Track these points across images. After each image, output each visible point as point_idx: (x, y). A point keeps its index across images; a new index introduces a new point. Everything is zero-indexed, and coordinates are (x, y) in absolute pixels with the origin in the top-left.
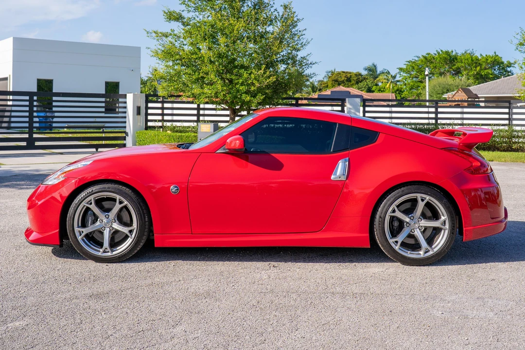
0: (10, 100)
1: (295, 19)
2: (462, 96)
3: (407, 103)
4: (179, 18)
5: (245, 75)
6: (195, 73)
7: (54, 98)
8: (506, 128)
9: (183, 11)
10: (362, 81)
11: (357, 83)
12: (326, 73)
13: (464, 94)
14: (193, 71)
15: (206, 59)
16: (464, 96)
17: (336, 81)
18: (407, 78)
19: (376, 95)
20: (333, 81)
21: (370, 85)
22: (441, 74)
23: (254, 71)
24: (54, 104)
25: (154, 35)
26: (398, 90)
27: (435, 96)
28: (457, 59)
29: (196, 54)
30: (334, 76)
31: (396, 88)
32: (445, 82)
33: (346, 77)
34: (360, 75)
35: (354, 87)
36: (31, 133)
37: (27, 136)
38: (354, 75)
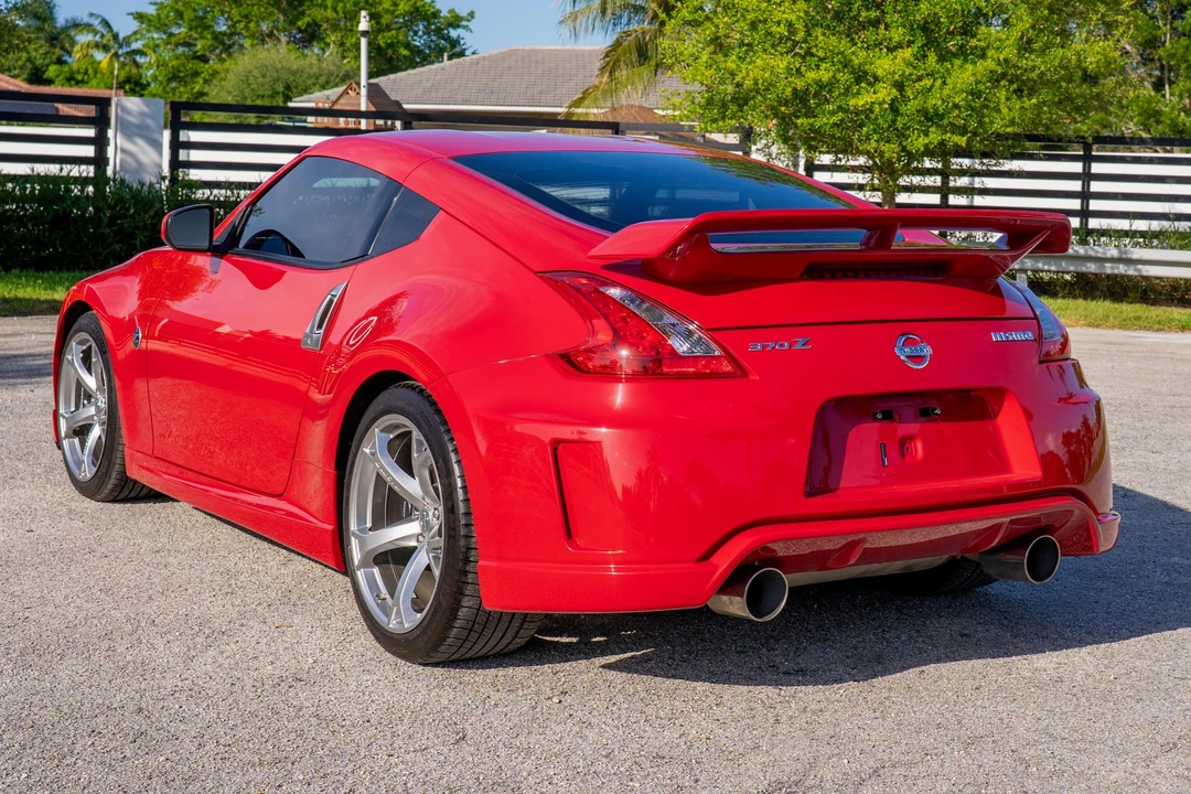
18: (158, 46)
22: (263, 38)
32: (278, 62)
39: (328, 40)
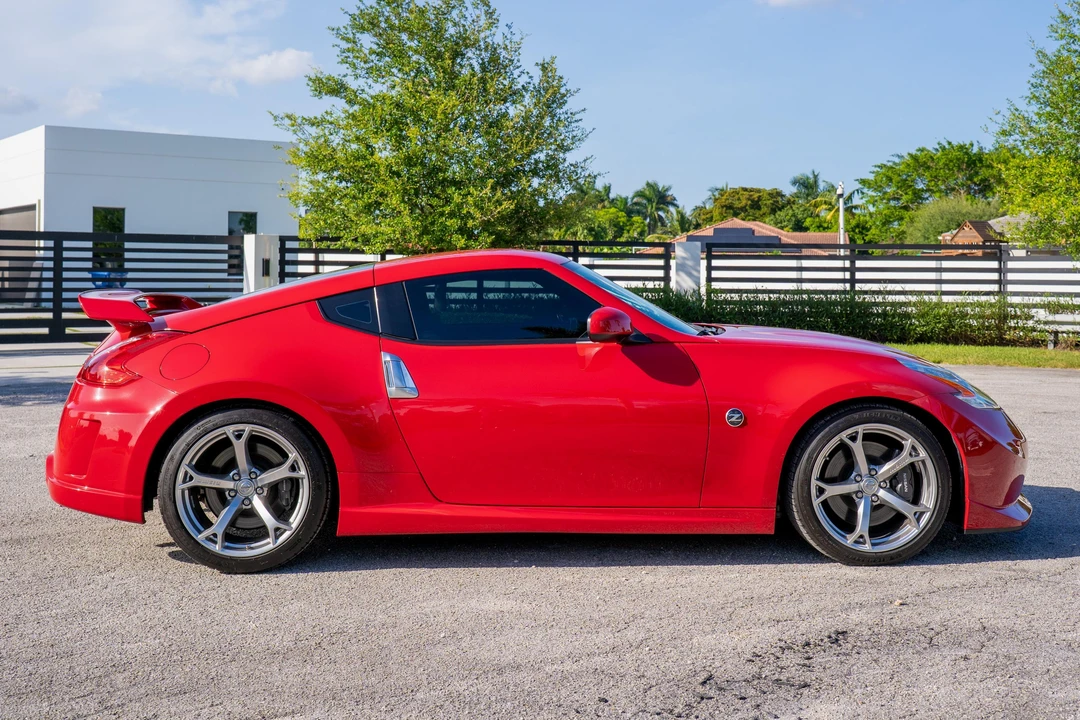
0: (39, 249)
1: (563, 91)
2: (969, 236)
3: (877, 252)
4: (338, 89)
5: (457, 198)
6: (363, 194)
7: (127, 245)
8: (992, 299)
9: (345, 76)
10: (783, 207)
11: (773, 211)
12: (710, 193)
13: (976, 234)
14: (359, 190)
15: (382, 168)
16: (975, 237)
17: (729, 207)
18: (876, 201)
19: (813, 236)
20: (722, 207)
21: (800, 216)
22: (948, 192)
23: (472, 189)
24: (127, 255)
25: (287, 122)
26: (857, 226)
27: (932, 238)
28: (981, 161)
29: (364, 158)
30: (725, 197)
31: (853, 223)
32: (954, 208)
33: (749, 199)
34: (780, 194)
35: (767, 220)
36: (57, 310)
37: (49, 315)
38: (766, 196)
39: (995, 190)
